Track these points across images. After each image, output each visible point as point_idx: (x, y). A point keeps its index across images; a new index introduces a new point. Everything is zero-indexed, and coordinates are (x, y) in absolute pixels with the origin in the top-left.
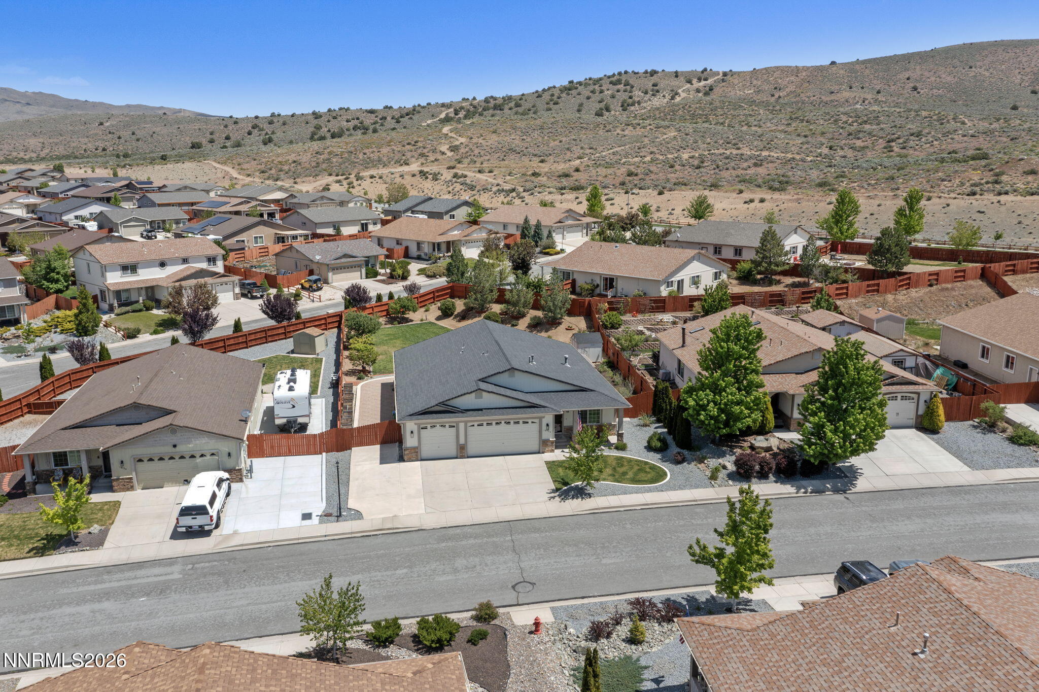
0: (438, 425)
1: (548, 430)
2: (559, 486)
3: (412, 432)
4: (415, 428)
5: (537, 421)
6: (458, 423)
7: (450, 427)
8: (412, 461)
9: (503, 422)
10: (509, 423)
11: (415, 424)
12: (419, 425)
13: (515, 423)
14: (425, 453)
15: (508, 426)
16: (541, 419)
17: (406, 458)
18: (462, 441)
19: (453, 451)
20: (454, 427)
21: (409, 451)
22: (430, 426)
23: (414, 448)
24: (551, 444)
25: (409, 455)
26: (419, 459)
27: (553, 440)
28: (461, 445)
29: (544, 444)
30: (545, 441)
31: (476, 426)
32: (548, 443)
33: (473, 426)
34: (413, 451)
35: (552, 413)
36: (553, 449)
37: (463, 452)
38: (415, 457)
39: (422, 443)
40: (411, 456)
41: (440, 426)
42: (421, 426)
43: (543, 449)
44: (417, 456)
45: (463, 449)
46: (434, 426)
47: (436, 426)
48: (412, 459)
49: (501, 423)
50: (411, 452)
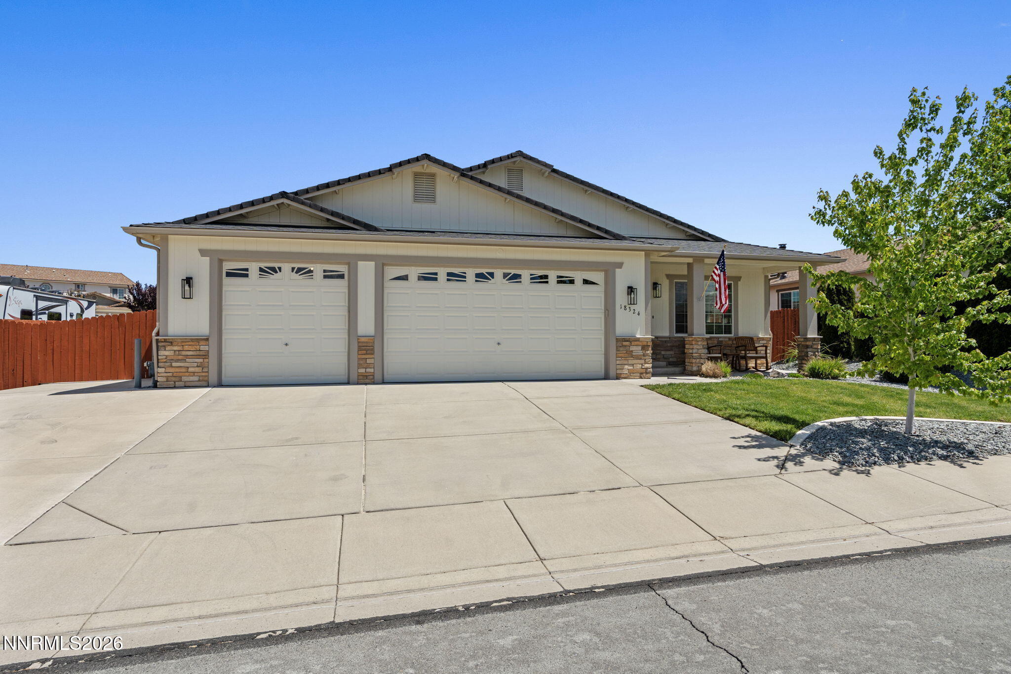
0: (286, 267)
1: (633, 302)
3: (189, 281)
4: (202, 270)
5: (598, 277)
6: (352, 261)
7: (329, 275)
8: (185, 386)
9: (499, 273)
10: (516, 277)
11: (203, 252)
12: (217, 258)
14: (235, 359)
15: (513, 288)
16: (610, 270)
17: (161, 373)
18: (366, 326)
19: (334, 354)
20: (342, 276)
21: (176, 348)
22: (260, 268)
23: (197, 339)
24: (641, 353)
25: (174, 364)
26: (213, 378)
27: (645, 343)
28: (363, 339)
29: (621, 349)
30: (625, 343)
31: (413, 277)
32: (632, 348)
33: (405, 278)
34: (190, 348)
35: (648, 253)
36: (647, 369)
37: (368, 361)
38: (196, 374)
39: (228, 324)
40: (183, 370)
41: (293, 271)
42: (224, 263)
43: (619, 367)
44: (206, 370)
45: (368, 352)
46: (274, 270)
47: (280, 269)
48: (184, 379)
49: (493, 278)
50: (184, 353)
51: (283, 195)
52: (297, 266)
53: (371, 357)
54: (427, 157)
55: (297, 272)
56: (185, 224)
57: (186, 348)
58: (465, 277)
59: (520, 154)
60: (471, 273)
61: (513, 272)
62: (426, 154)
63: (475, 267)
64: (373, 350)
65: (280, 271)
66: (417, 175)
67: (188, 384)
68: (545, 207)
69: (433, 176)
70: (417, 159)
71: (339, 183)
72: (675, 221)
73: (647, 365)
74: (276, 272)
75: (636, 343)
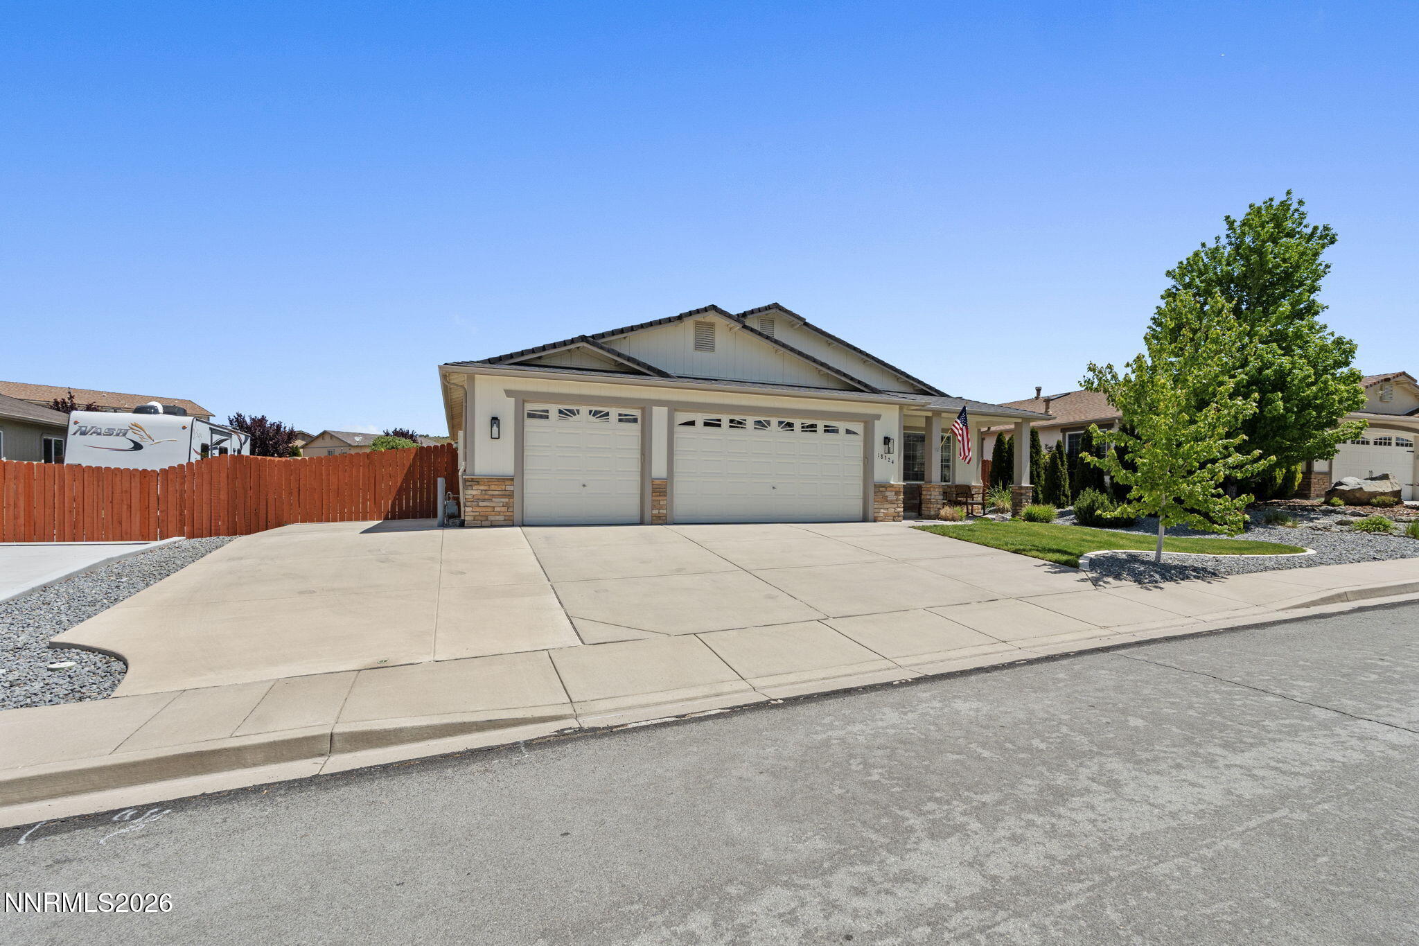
0: (584, 410)
1: (888, 451)
3: (495, 420)
4: (508, 410)
5: (858, 427)
6: (646, 406)
7: (623, 419)
8: (490, 526)
9: (774, 421)
10: (789, 426)
11: (509, 393)
12: (521, 398)
14: (537, 498)
16: (869, 422)
17: (468, 513)
18: (659, 469)
19: (628, 496)
20: (635, 420)
21: (482, 488)
22: (560, 410)
23: (504, 479)
24: (894, 498)
25: (481, 504)
26: (516, 518)
27: (898, 489)
28: (657, 482)
29: (879, 494)
30: (881, 489)
31: (699, 423)
32: (888, 494)
33: (692, 423)
34: (496, 488)
35: (901, 406)
36: (899, 512)
37: (662, 503)
38: (501, 514)
39: (529, 464)
40: (490, 509)
41: (590, 414)
42: (526, 404)
43: (876, 510)
44: (511, 510)
45: (661, 494)
46: (571, 411)
47: (578, 411)
48: (491, 518)
49: (769, 426)
50: (490, 492)
51: (583, 338)
52: (594, 409)
53: (665, 498)
54: (714, 308)
55: (594, 415)
56: (491, 364)
57: (493, 487)
58: (745, 424)
59: (776, 306)
60: (750, 420)
61: (787, 420)
62: (713, 305)
63: (754, 415)
64: (665, 492)
65: (578, 414)
66: (698, 324)
67: (494, 523)
68: (815, 361)
69: (712, 325)
70: (706, 310)
71: (632, 329)
72: (908, 376)
73: (899, 510)
74: (575, 415)
75: (890, 489)
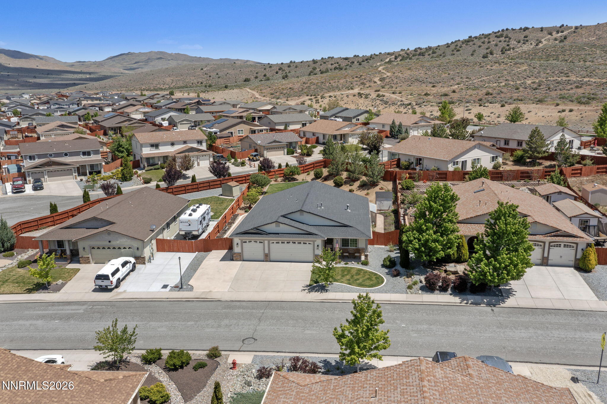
0: (253, 241)
1: (318, 248)
2: (312, 283)
3: (238, 244)
4: (239, 242)
5: (312, 243)
6: (264, 240)
7: (260, 242)
8: (238, 261)
9: (291, 242)
10: (295, 243)
11: (239, 239)
12: (241, 240)
13: (298, 243)
14: (246, 256)
15: (294, 244)
16: (314, 242)
17: (234, 258)
18: (267, 252)
19: (262, 257)
20: (262, 243)
21: (236, 255)
22: (248, 241)
23: (239, 253)
24: (320, 258)
25: (236, 257)
26: (242, 260)
28: (266, 254)
29: (316, 257)
30: (317, 255)
31: (275, 243)
33: (273, 243)
35: (320, 239)
37: (267, 258)
39: (244, 250)
40: (238, 258)
42: (243, 241)
44: (241, 258)
45: (267, 256)
46: (251, 242)
51: (252, 229)
52: (255, 241)
57: (238, 255)
59: (301, 210)
60: (286, 242)
62: (276, 221)
68: (301, 229)
72: (341, 223)
